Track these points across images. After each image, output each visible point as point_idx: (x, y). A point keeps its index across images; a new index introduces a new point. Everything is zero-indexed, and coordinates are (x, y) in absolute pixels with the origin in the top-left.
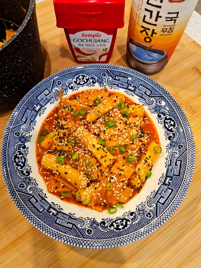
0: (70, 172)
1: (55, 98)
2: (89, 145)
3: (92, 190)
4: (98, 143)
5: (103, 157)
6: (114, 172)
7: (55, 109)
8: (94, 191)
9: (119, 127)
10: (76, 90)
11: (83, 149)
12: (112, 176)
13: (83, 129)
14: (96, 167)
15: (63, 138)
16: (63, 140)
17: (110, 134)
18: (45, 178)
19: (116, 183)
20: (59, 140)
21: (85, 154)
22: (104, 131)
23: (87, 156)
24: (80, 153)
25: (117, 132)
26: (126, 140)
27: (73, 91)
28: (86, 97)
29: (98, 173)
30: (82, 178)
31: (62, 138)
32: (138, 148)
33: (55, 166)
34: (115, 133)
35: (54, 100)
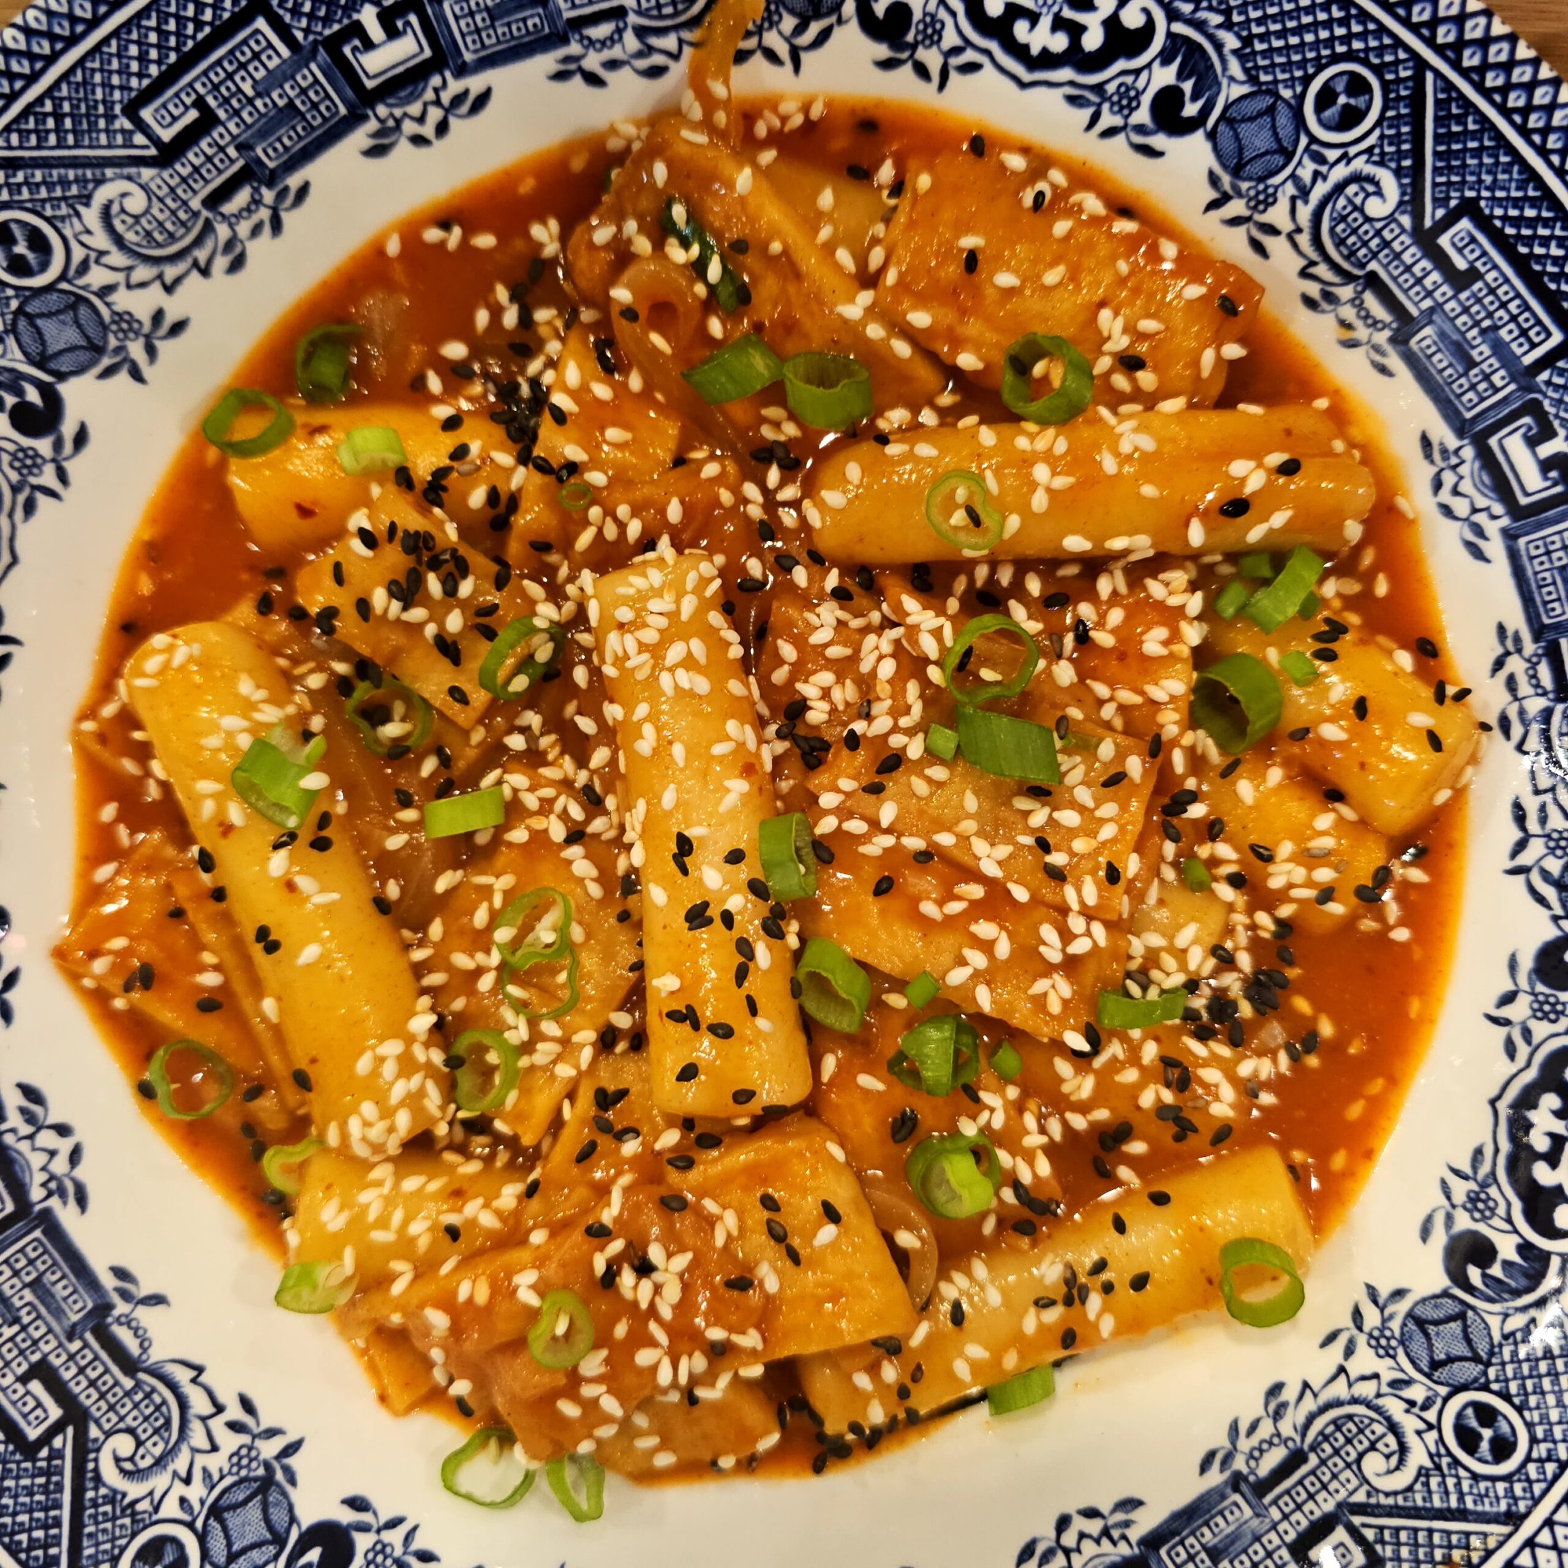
0: (310, 953)
1: (641, 32)
2: (641, 805)
3: (417, 1228)
4: (735, 857)
5: (696, 1026)
6: (710, 1206)
7: (578, 164)
8: (423, 1243)
9: (1069, 818)
10: (922, 71)
11: (582, 778)
12: (655, 1253)
13: (688, 605)
14: (587, 1036)
15: (450, 567)
16: (433, 584)
17: (926, 835)
18: (109, 812)
19: (653, 1327)
20: (394, 558)
21: (576, 835)
22: (893, 762)
23: (583, 867)
24: (531, 801)
25: (1003, 851)
26: (1041, 986)
27: (887, 65)
28: (969, 241)
29: (567, 1112)
30: (389, 1069)
31: (435, 564)
32: (1102, 1114)
33: (208, 808)
34: (980, 846)
35: (616, 52)
